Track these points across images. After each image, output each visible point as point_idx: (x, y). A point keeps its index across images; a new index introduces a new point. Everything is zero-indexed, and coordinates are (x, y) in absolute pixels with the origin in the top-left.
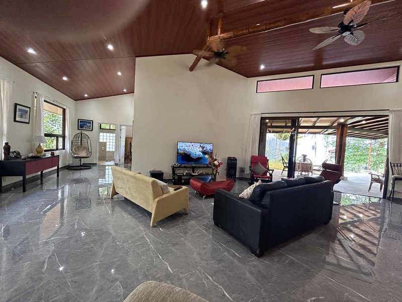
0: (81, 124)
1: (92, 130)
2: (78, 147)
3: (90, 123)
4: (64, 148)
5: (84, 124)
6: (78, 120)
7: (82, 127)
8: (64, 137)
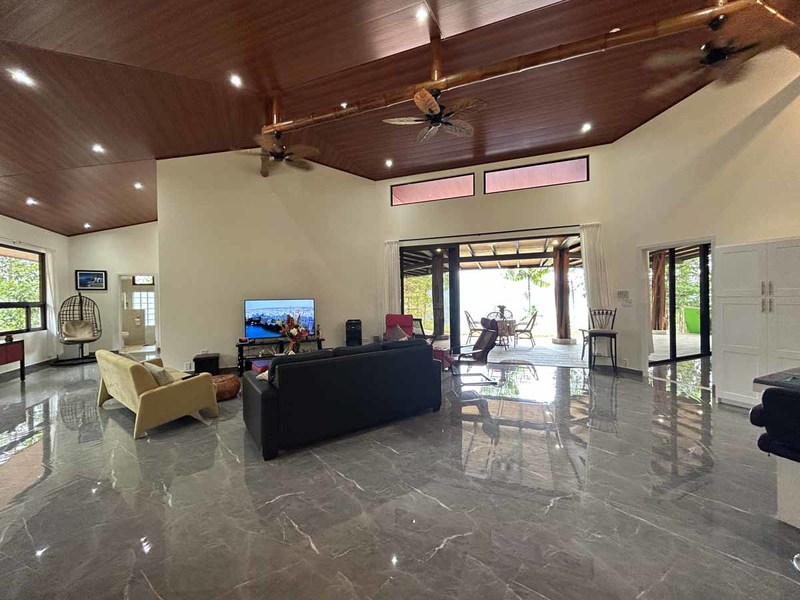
0: (84, 278)
1: (106, 289)
2: (74, 323)
3: (100, 276)
4: (44, 327)
5: (89, 279)
6: (76, 271)
7: (84, 284)
8: (43, 306)
